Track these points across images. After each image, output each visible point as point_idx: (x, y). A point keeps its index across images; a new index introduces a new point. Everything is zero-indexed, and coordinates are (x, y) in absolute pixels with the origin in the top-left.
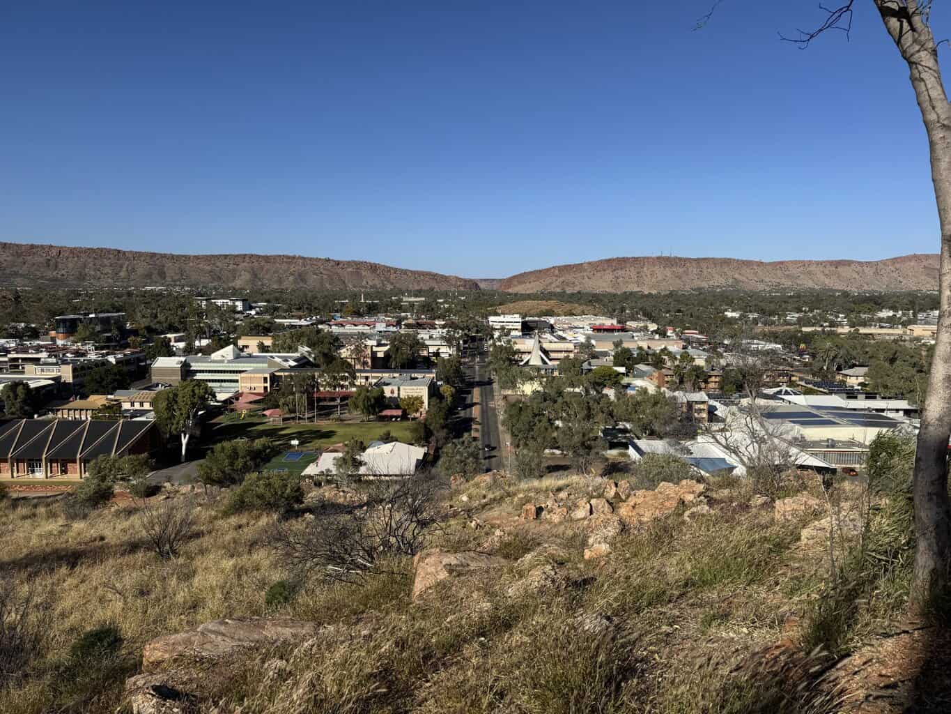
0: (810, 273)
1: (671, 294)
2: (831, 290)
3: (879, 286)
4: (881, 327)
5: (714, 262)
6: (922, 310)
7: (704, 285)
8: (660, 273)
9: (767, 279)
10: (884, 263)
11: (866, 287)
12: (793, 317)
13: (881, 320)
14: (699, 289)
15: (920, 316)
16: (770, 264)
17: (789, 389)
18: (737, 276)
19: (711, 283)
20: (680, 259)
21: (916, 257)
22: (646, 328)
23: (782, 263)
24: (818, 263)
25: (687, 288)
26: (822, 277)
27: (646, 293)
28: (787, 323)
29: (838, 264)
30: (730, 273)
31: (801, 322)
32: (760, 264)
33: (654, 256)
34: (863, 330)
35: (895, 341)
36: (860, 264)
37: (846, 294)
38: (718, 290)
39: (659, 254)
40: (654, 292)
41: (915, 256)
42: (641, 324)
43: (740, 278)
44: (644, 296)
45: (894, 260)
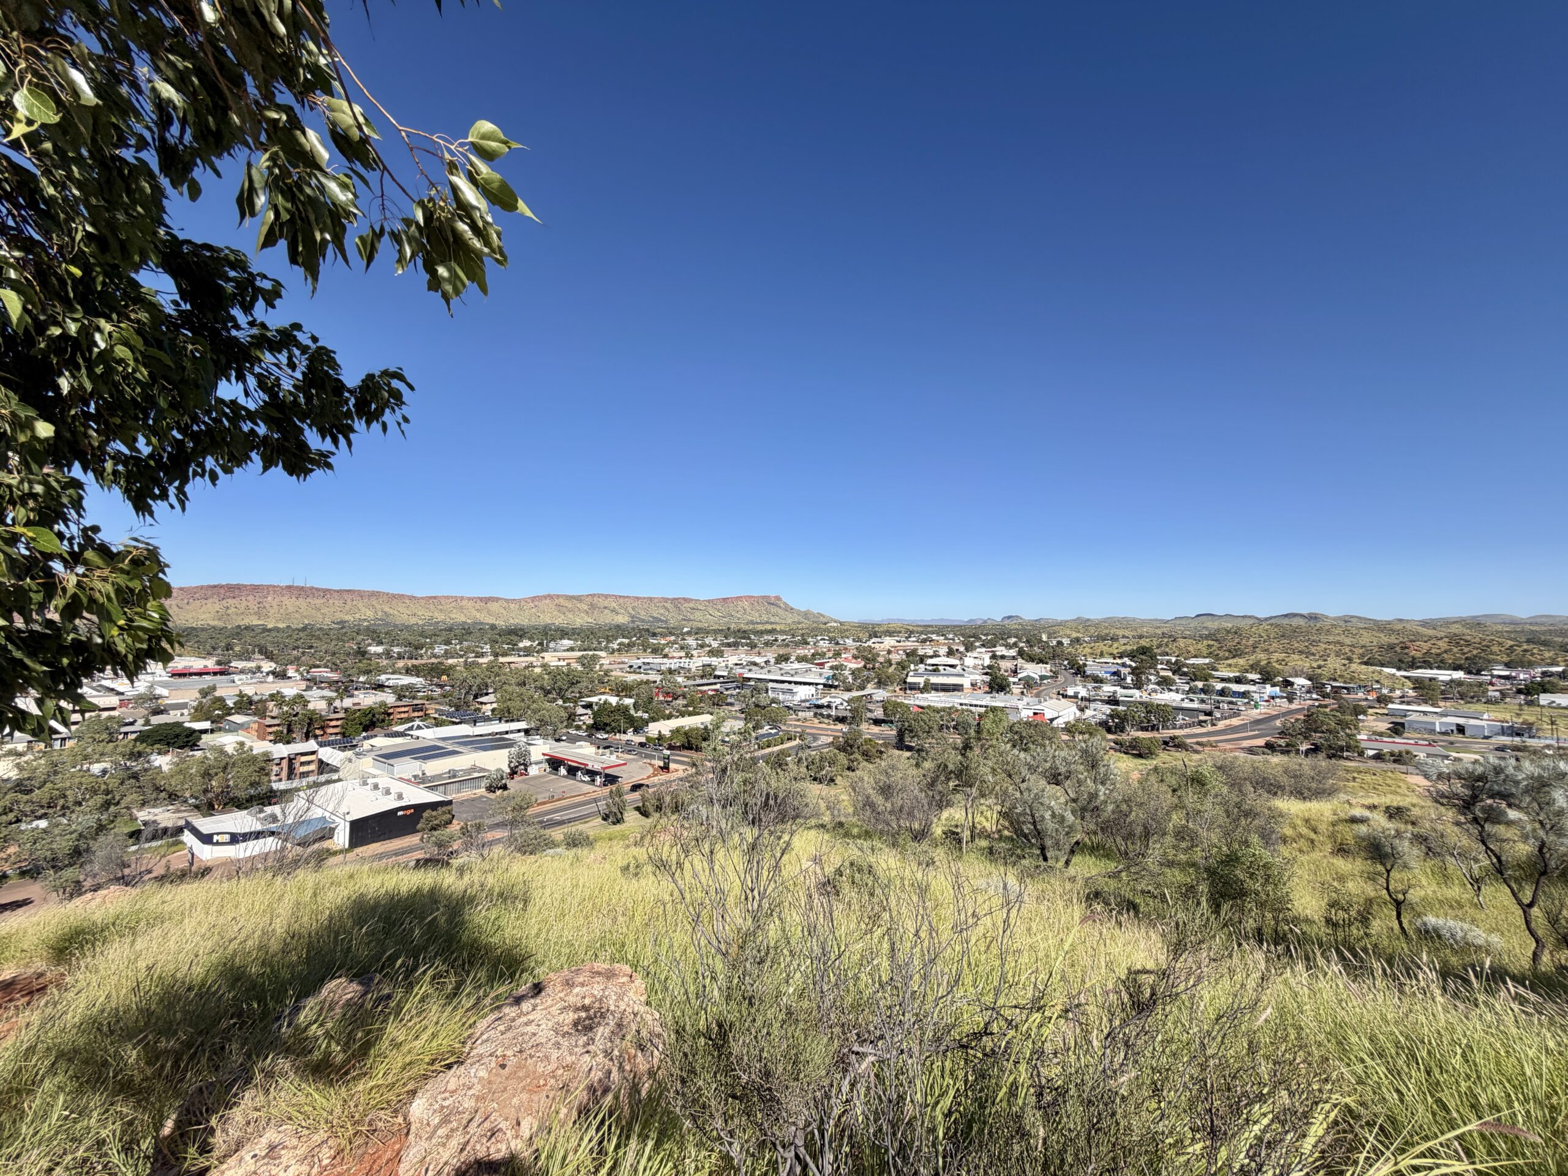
0: (462, 608)
1: (304, 629)
2: (482, 623)
3: (521, 620)
4: (520, 656)
5: (360, 594)
6: (553, 640)
7: (347, 618)
8: (290, 603)
9: (420, 613)
10: (525, 600)
11: (512, 621)
12: (439, 649)
13: (520, 650)
14: (342, 622)
15: (552, 645)
16: (422, 598)
17: (421, 724)
18: (387, 609)
19: (357, 616)
20: (318, 590)
21: (550, 597)
22: (259, 668)
23: (435, 598)
24: (469, 599)
25: (328, 621)
26: (475, 613)
27: (270, 626)
28: (435, 656)
29: (487, 600)
30: (378, 607)
31: (447, 654)
32: (412, 598)
33: (284, 584)
34: (501, 659)
35: (527, 667)
36: (507, 601)
37: (493, 627)
38: (366, 624)
39: (290, 583)
40: (281, 625)
41: (549, 595)
42: (252, 665)
43: (391, 611)
44: (265, 630)
45: (533, 599)
